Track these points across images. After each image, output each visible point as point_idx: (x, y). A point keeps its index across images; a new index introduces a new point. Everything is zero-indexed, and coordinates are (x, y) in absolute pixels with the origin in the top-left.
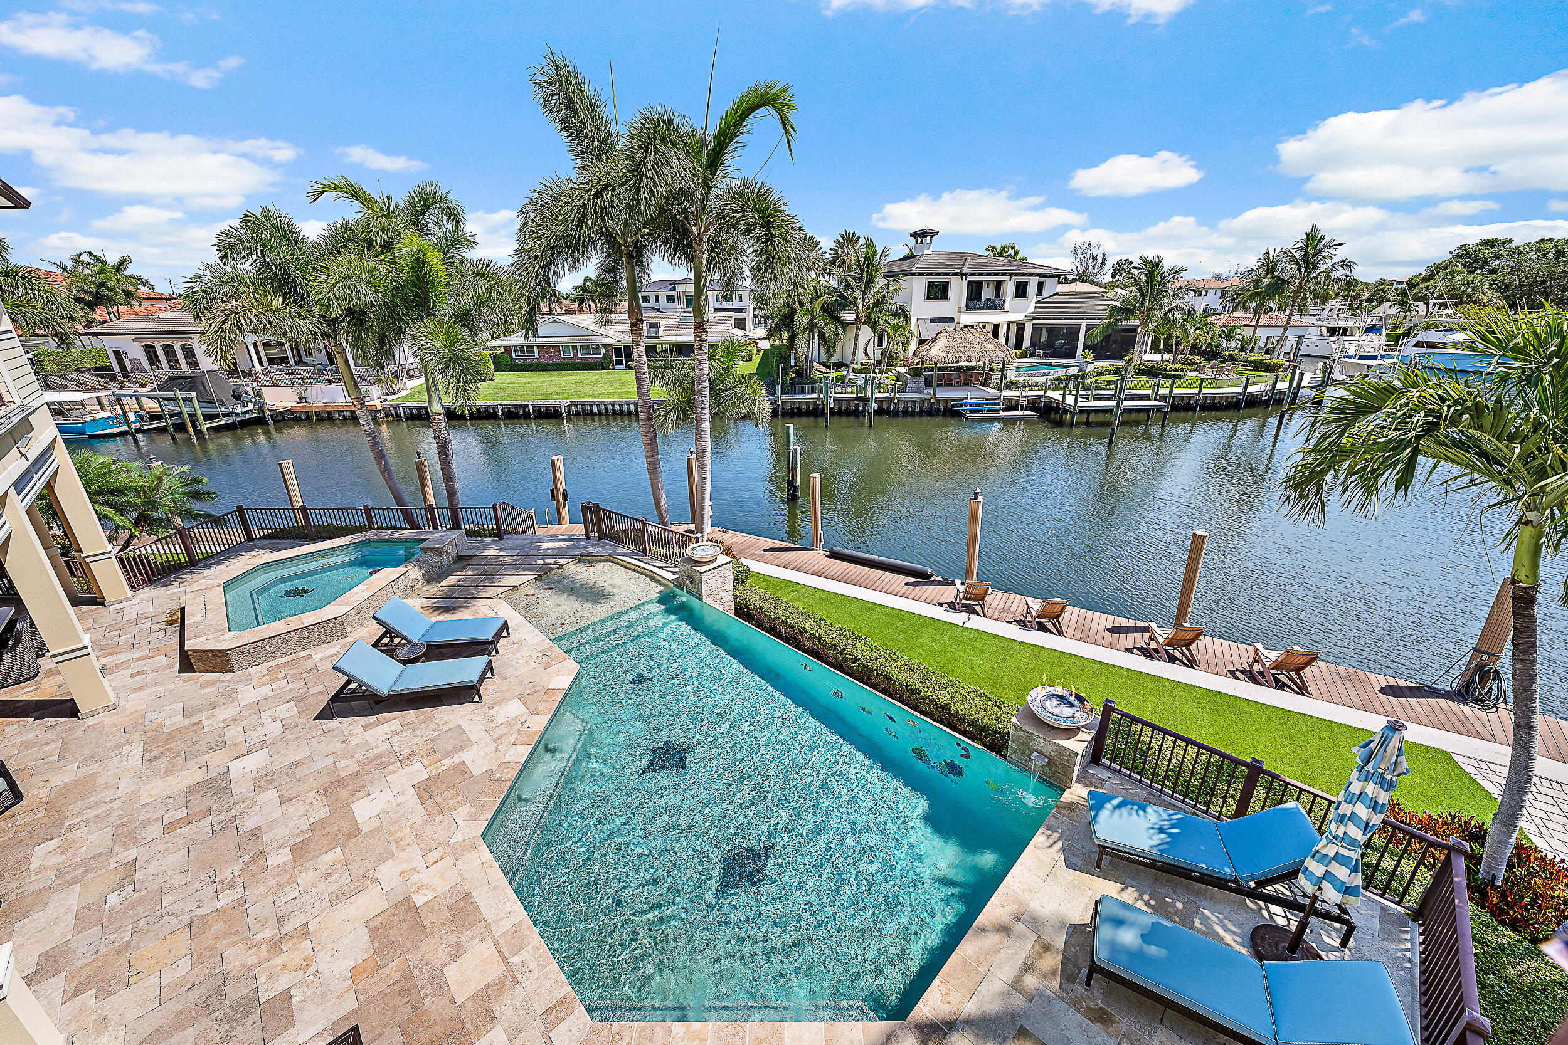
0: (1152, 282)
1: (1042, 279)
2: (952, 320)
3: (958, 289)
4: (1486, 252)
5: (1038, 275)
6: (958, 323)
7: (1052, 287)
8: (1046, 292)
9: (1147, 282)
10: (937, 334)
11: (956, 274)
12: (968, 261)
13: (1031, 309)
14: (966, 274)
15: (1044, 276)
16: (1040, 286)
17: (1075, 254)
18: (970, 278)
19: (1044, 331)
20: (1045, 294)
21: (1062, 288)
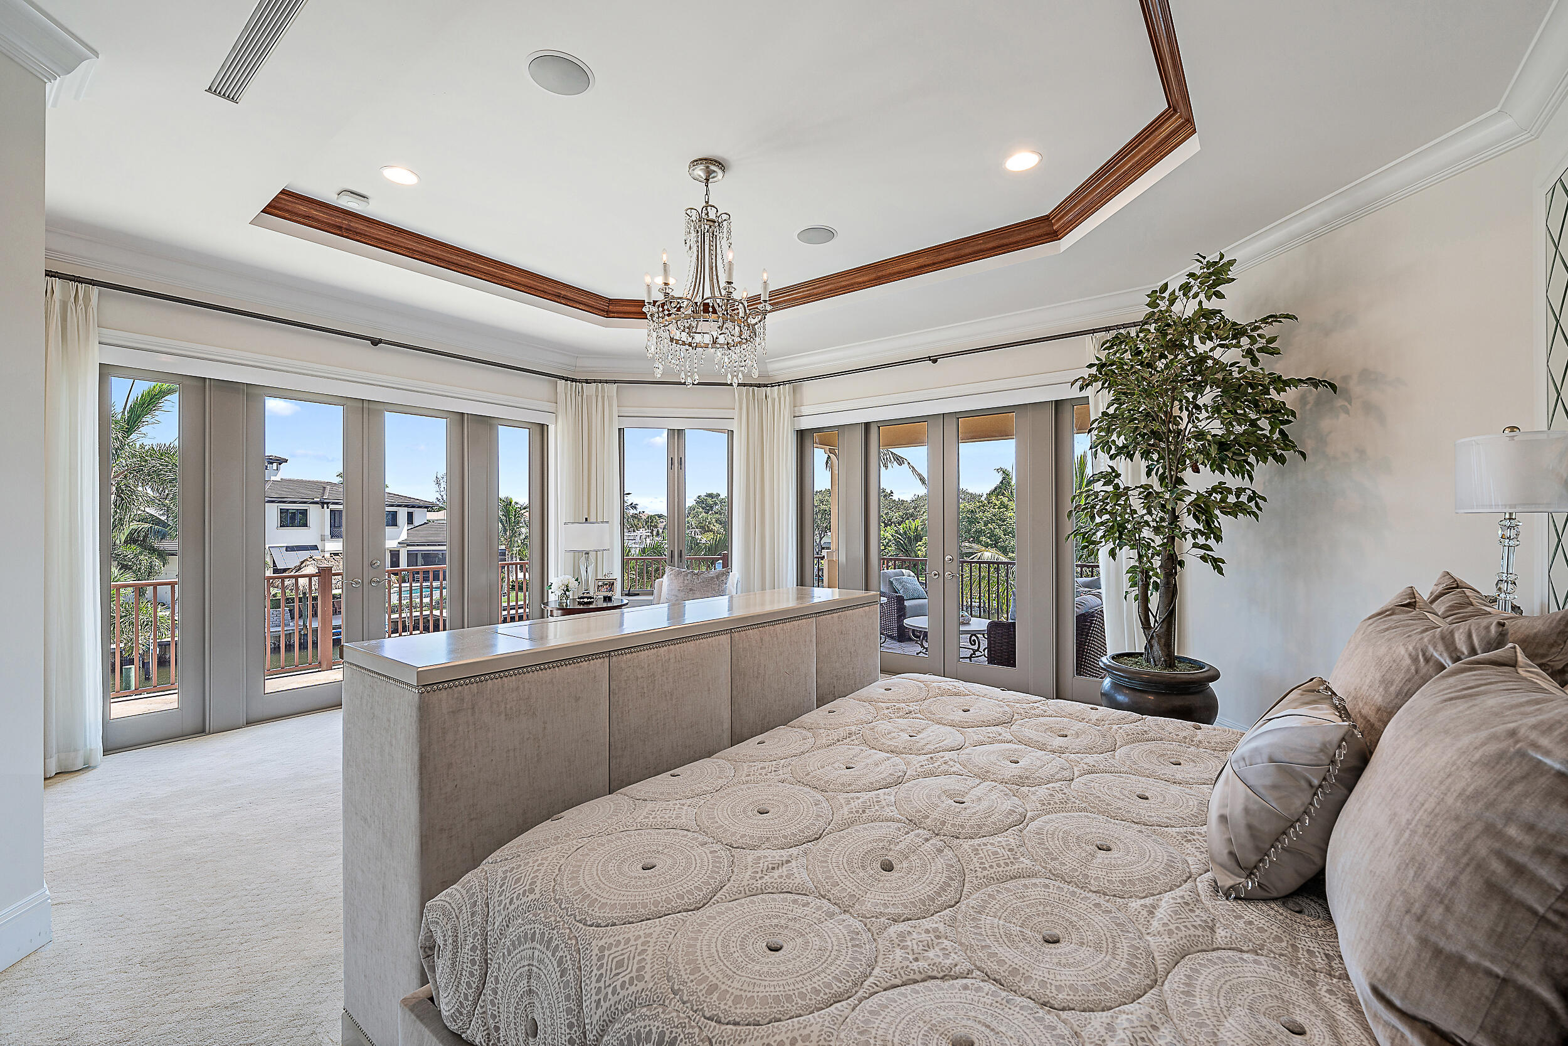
0: (509, 515)
1: (411, 510)
2: (315, 548)
3: (319, 518)
4: (710, 501)
5: (406, 506)
6: (323, 551)
7: (420, 516)
8: (417, 521)
9: (505, 516)
10: (302, 563)
11: (316, 503)
12: (327, 491)
13: (404, 536)
14: (328, 503)
15: (413, 507)
16: (410, 516)
17: (438, 483)
18: (331, 506)
19: (419, 557)
20: (416, 523)
21: (431, 516)
